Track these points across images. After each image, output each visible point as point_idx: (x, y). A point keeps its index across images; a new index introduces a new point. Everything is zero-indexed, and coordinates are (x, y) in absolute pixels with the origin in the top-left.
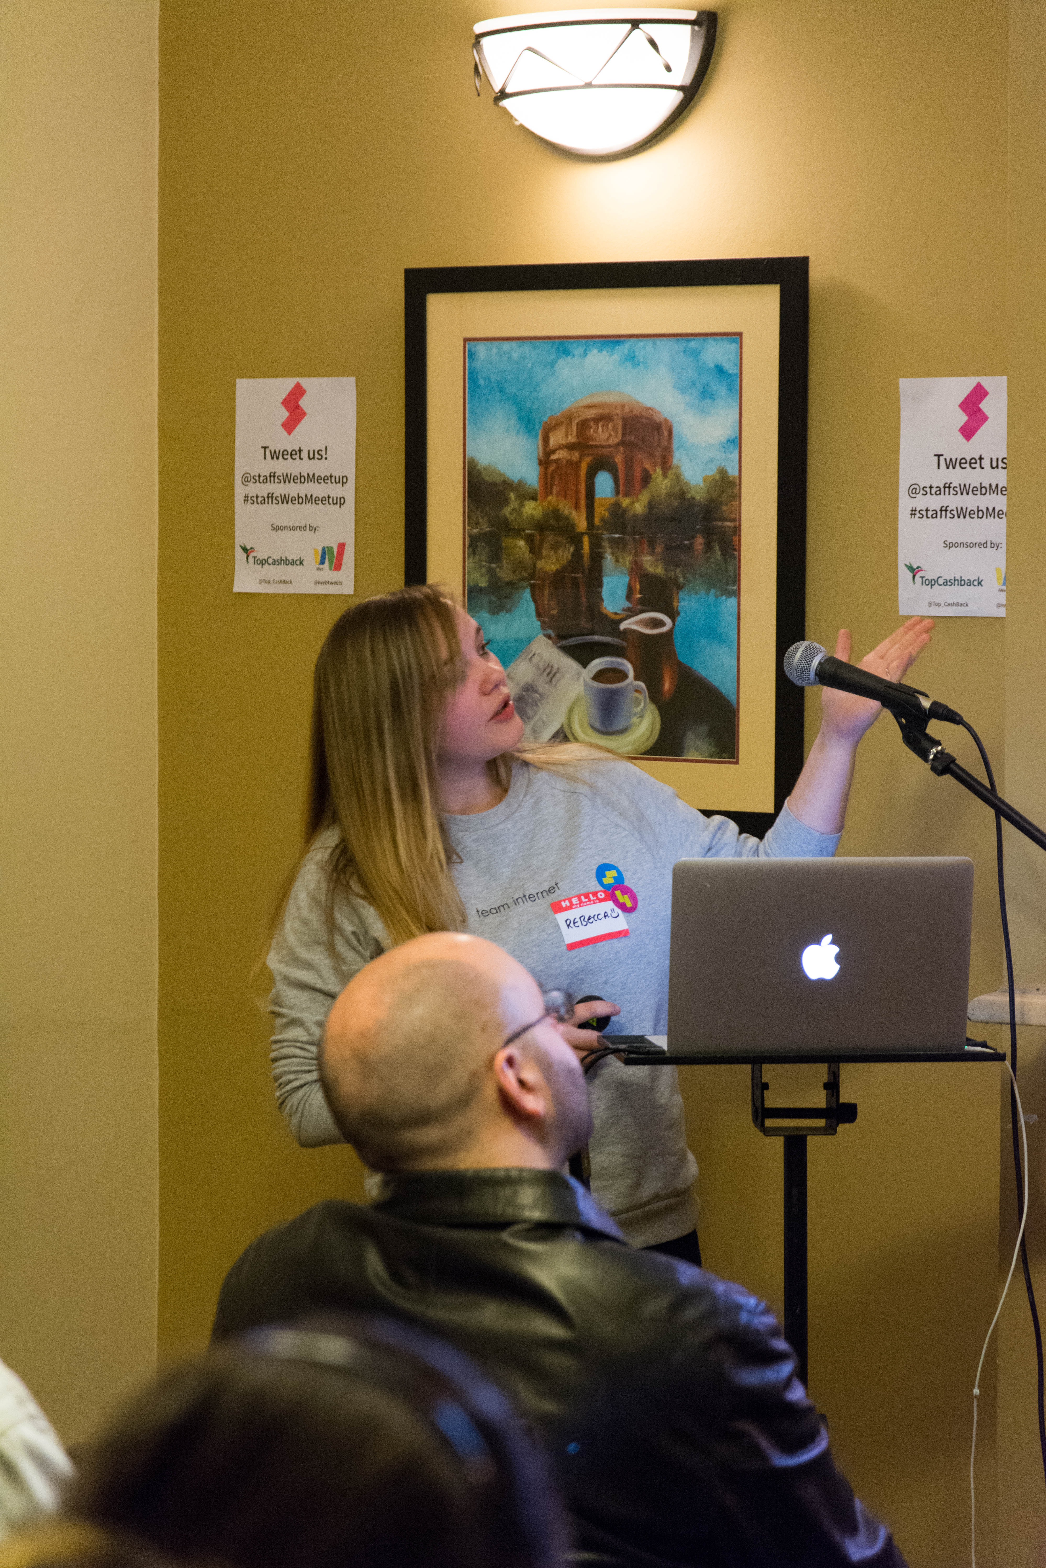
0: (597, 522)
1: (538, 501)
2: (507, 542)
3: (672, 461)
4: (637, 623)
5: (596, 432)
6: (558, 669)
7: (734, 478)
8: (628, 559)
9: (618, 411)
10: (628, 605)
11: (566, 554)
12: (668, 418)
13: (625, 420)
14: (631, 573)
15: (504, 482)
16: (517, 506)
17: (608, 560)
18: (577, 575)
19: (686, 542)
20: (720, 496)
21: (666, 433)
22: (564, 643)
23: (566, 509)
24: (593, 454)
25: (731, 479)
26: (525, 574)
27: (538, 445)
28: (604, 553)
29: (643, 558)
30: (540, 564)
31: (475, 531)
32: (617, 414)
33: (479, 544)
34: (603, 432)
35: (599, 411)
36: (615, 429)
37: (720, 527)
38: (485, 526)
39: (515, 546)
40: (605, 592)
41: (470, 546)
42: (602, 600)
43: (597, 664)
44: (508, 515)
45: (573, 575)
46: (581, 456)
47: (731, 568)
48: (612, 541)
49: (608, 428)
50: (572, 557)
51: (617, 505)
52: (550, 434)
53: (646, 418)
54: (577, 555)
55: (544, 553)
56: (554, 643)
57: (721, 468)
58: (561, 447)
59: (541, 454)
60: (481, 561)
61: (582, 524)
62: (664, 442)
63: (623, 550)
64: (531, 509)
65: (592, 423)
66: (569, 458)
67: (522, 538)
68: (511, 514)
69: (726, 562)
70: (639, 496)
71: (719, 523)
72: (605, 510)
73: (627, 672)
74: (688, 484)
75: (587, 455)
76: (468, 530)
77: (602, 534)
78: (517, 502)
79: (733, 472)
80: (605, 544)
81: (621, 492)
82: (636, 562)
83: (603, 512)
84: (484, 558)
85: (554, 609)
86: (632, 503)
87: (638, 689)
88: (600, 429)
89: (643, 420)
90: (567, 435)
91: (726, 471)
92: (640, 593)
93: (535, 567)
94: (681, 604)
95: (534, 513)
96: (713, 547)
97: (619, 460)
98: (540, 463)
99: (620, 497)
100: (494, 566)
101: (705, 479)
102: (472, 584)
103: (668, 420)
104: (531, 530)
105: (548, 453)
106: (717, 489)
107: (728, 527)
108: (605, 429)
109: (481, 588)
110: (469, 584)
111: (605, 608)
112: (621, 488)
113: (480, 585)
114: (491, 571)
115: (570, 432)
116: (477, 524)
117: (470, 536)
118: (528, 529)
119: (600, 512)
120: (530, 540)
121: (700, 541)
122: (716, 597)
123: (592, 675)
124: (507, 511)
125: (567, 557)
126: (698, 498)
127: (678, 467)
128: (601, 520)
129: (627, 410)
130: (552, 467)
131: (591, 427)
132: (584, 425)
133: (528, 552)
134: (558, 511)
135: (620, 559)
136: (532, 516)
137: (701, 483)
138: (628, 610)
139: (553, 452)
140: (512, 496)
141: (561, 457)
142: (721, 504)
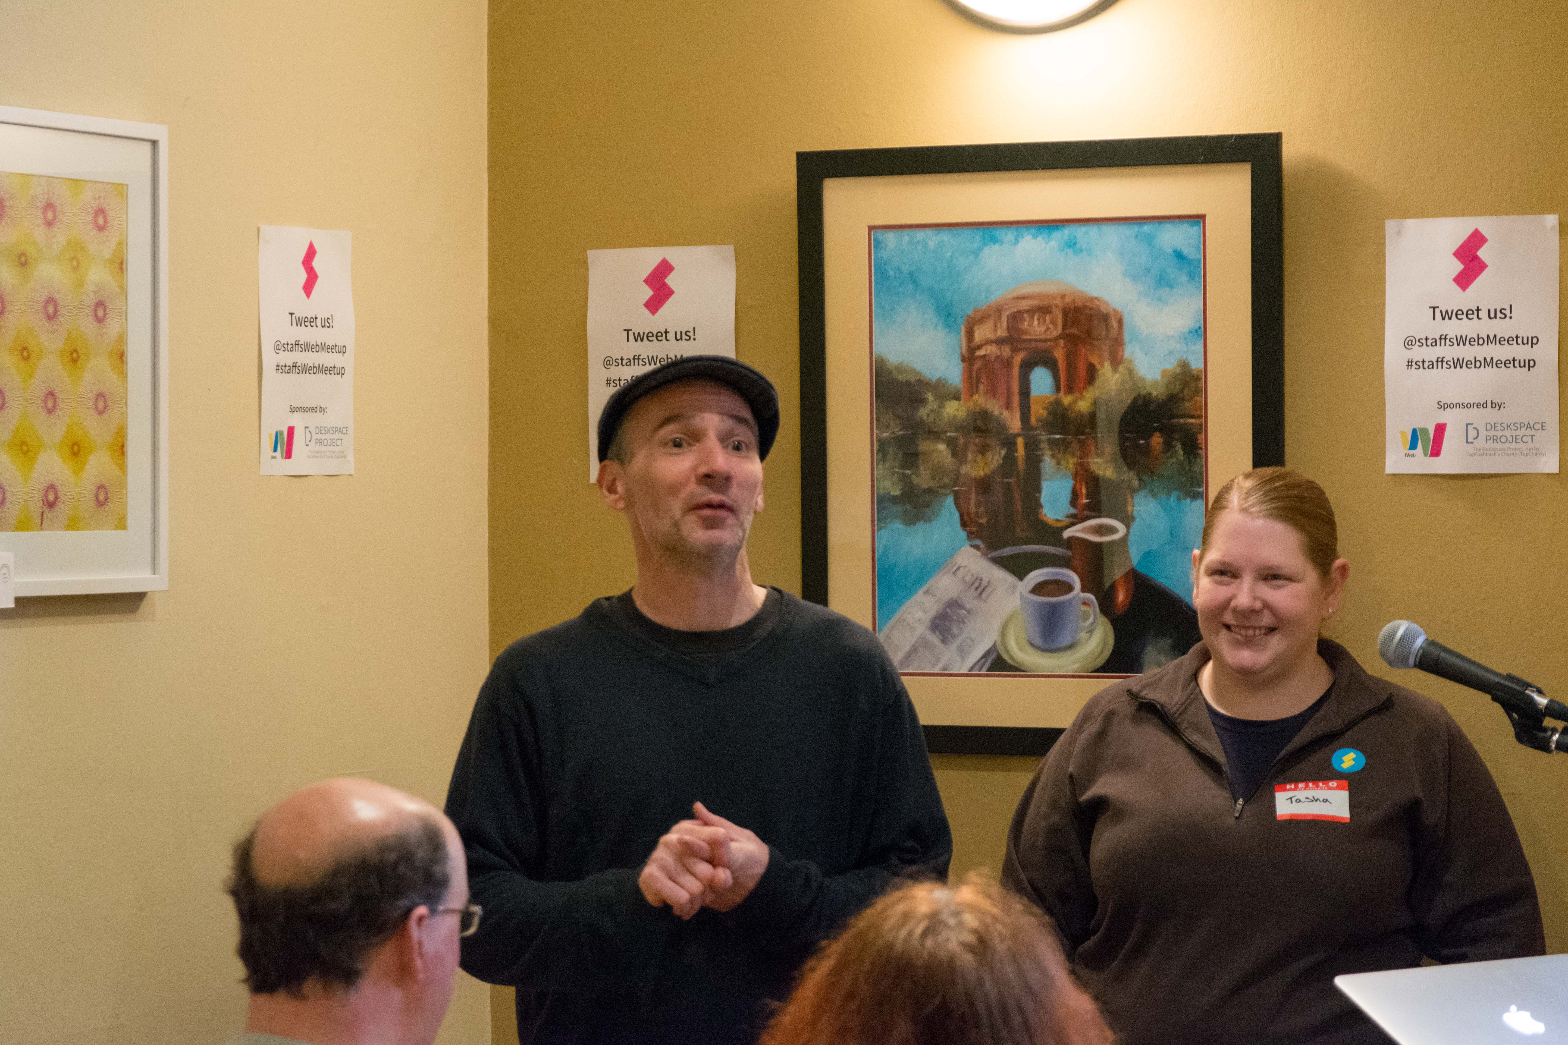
0: (1033, 421)
1: (962, 402)
2: (924, 446)
3: (1123, 355)
4: (1083, 530)
5: (1030, 325)
6: (989, 582)
7: (1199, 371)
8: (1071, 461)
9: (1057, 302)
10: (1073, 511)
11: (996, 457)
12: (1117, 309)
13: (1066, 312)
14: (1076, 476)
15: (919, 382)
16: (935, 407)
17: (1048, 463)
18: (1010, 480)
19: (1142, 442)
20: (1182, 391)
21: (1115, 325)
22: (994, 554)
23: (995, 407)
24: (1026, 349)
25: (1194, 372)
26: (946, 480)
27: (960, 340)
28: (1043, 455)
29: (1089, 460)
30: (964, 469)
31: (885, 435)
32: (1056, 306)
33: (890, 449)
34: (1039, 323)
35: (1035, 302)
36: (1054, 322)
37: (1182, 424)
38: (897, 430)
39: (934, 451)
40: (1045, 497)
41: (878, 452)
42: (1040, 506)
43: (1036, 576)
44: (925, 417)
45: (1005, 480)
46: (1014, 350)
47: (1196, 468)
48: (1052, 443)
49: (1045, 321)
50: (1003, 460)
51: (1057, 403)
52: (976, 328)
53: (1092, 309)
54: (1010, 459)
55: (970, 456)
56: (983, 554)
57: (1183, 361)
58: (988, 342)
59: (964, 351)
60: (893, 468)
61: (1015, 425)
62: (1114, 333)
63: (1065, 451)
64: (953, 410)
65: (1026, 316)
66: (999, 353)
67: (943, 441)
68: (928, 415)
69: (1190, 462)
70: (1084, 393)
71: (1182, 421)
72: (1044, 409)
73: (1072, 583)
74: (1143, 379)
75: (1021, 350)
76: (876, 433)
77: (1039, 435)
78: (937, 402)
79: (1196, 364)
80: (1044, 445)
81: (1062, 388)
82: (1081, 464)
83: (1041, 411)
84: (896, 464)
85: (982, 517)
86: (1075, 402)
87: (1087, 602)
88: (1036, 322)
89: (1087, 311)
90: (995, 330)
91: (1188, 363)
92: (1087, 499)
93: (958, 472)
94: (1136, 508)
95: (956, 413)
96: (1175, 446)
97: (1059, 354)
98: (963, 360)
99: (1061, 394)
100: (909, 472)
101: (1164, 373)
102: (882, 492)
103: (1118, 311)
104: (952, 432)
105: (972, 349)
106: (1178, 383)
107: (1192, 424)
108: (1041, 321)
109: (894, 496)
110: (878, 494)
111: (1045, 515)
112: (1062, 384)
113: (892, 493)
114: (904, 479)
115: (999, 326)
116: (888, 427)
117: (879, 441)
118: (950, 432)
119: (1038, 411)
120: (952, 443)
121: (1157, 440)
122: (1179, 499)
123: (1030, 588)
124: (923, 412)
125: (998, 461)
126: (1154, 393)
127: (1130, 361)
128: (1038, 420)
129: (1068, 300)
130: (978, 364)
131: (1025, 321)
132: (1016, 317)
133: (950, 456)
134: (986, 412)
135: (1062, 462)
136: (955, 417)
137: (1159, 377)
138: (1073, 516)
139: (979, 347)
140: (930, 396)
141: (989, 352)
142: (1183, 399)
